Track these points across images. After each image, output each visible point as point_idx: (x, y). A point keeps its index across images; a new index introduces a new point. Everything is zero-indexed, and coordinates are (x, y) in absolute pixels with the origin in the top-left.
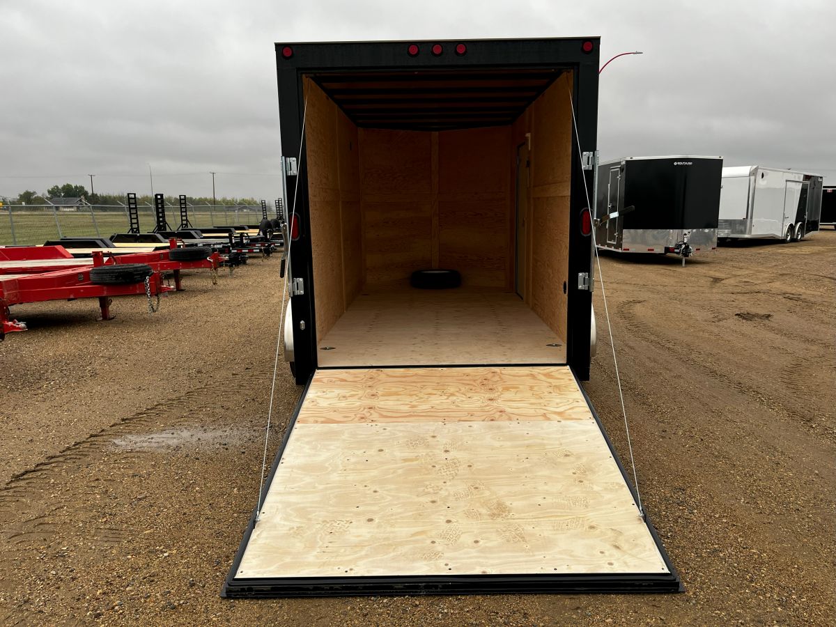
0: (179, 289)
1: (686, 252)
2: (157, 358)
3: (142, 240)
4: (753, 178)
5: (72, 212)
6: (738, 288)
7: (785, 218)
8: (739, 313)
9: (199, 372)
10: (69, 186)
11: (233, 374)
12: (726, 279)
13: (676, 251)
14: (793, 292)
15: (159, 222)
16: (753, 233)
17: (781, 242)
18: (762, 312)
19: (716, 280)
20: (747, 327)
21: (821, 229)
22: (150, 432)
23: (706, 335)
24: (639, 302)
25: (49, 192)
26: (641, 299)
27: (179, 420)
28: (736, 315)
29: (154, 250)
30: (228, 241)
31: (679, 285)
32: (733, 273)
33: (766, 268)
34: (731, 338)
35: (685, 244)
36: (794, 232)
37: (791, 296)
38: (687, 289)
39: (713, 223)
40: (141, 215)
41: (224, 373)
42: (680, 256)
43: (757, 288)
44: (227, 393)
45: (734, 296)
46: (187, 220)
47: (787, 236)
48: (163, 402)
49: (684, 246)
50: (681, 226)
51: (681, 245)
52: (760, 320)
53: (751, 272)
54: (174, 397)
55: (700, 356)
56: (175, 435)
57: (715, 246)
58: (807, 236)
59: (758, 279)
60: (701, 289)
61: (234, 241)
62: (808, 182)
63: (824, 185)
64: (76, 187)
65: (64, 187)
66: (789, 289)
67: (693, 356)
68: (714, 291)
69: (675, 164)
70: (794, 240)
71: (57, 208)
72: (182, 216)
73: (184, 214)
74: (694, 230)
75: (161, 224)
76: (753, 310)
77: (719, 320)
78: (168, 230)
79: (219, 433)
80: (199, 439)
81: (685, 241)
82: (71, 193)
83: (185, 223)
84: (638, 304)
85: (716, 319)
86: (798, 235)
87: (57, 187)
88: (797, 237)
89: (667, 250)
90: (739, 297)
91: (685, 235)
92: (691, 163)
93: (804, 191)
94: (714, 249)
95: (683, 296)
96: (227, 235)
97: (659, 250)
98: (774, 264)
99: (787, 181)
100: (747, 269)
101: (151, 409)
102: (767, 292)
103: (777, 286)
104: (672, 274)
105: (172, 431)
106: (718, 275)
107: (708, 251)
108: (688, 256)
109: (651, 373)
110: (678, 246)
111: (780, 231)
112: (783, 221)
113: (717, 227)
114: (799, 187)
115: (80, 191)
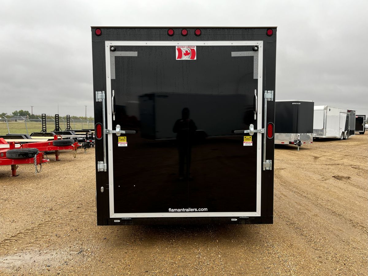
0: (57, 160)
1: (299, 144)
2: (31, 201)
3: (46, 135)
4: (325, 111)
5: (22, 122)
6: (328, 162)
7: (340, 129)
8: (334, 176)
9: (51, 210)
10: (22, 111)
11: (69, 212)
12: (320, 157)
13: (295, 143)
14: (355, 164)
15: (56, 127)
16: (327, 136)
17: (339, 139)
18: (345, 175)
19: (316, 158)
20: (340, 184)
21: (355, 134)
22: (7, 254)
23: (322, 188)
24: (283, 169)
25: (13, 113)
26: (283, 168)
27: (27, 245)
28: (333, 177)
29: (48, 140)
30: (85, 136)
31: (299, 160)
32: (323, 154)
33: (337, 152)
34: (335, 191)
35: (299, 140)
36: (344, 135)
37: (355, 167)
38: (304, 162)
39: (311, 131)
40: (47, 124)
41: (65, 210)
42: (297, 146)
43: (336, 162)
44: (62, 225)
45: (327, 166)
46: (70, 126)
47: (341, 137)
48: (23, 231)
49: (298, 141)
50: (297, 132)
51: (297, 141)
52: (345, 180)
53: (331, 154)
54: (30, 228)
55: (323, 202)
56: (21, 258)
57: (312, 141)
58: (350, 137)
59: (335, 157)
60: (310, 162)
61: (88, 136)
62: (349, 113)
63: (356, 114)
64: (25, 111)
65: (20, 111)
66: (352, 163)
67: (319, 202)
68: (317, 163)
69: (293, 104)
70: (344, 139)
71: (16, 120)
72: (67, 124)
73: (68, 123)
74: (302, 134)
75: (57, 128)
76: (341, 174)
77: (325, 180)
78: (60, 131)
79: (48, 256)
80: (34, 261)
81: (299, 139)
82: (23, 114)
83: (69, 128)
84: (282, 170)
85: (323, 179)
86: (346, 136)
87: (17, 111)
88: (346, 137)
89: (290, 143)
90: (330, 167)
91: (299, 136)
92: (300, 104)
93: (347, 117)
94: (311, 143)
95: (303, 166)
96: (85, 133)
97: (287, 143)
98: (340, 150)
99: (340, 112)
100: (328, 152)
101: (14, 237)
102: (343, 164)
103: (345, 161)
104: (294, 154)
105: (20, 254)
106: (316, 155)
107: (309, 144)
108: (300, 146)
109: (300, 212)
110: (295, 141)
111: (338, 135)
112: (339, 130)
113: (313, 133)
114: (345, 115)
115: (27, 113)
